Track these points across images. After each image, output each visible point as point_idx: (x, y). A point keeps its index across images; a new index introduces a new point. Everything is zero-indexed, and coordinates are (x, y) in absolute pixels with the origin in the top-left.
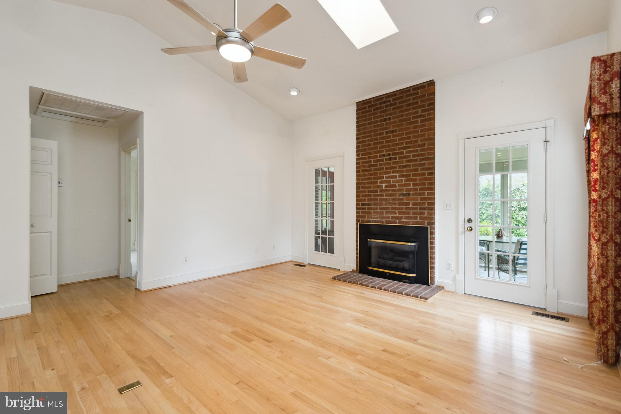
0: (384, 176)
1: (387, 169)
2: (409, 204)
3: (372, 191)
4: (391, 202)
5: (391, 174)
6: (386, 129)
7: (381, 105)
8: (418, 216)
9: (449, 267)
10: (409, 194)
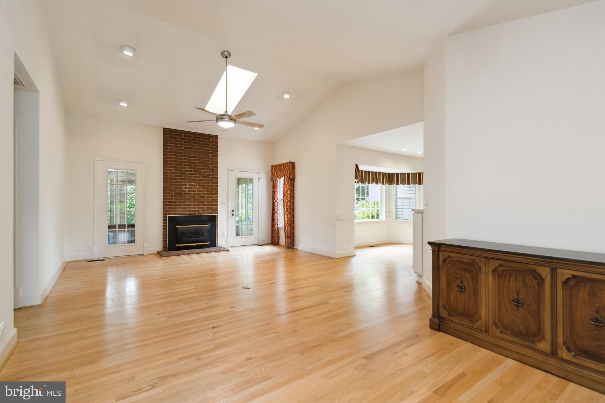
0: (188, 184)
1: (189, 179)
2: (204, 202)
3: (178, 194)
4: (192, 201)
5: (193, 184)
6: (189, 154)
7: (185, 137)
8: (210, 209)
9: (223, 236)
10: (204, 197)
